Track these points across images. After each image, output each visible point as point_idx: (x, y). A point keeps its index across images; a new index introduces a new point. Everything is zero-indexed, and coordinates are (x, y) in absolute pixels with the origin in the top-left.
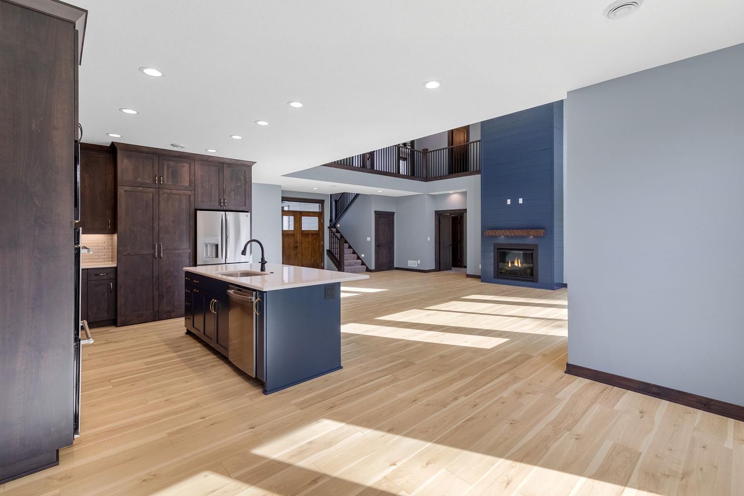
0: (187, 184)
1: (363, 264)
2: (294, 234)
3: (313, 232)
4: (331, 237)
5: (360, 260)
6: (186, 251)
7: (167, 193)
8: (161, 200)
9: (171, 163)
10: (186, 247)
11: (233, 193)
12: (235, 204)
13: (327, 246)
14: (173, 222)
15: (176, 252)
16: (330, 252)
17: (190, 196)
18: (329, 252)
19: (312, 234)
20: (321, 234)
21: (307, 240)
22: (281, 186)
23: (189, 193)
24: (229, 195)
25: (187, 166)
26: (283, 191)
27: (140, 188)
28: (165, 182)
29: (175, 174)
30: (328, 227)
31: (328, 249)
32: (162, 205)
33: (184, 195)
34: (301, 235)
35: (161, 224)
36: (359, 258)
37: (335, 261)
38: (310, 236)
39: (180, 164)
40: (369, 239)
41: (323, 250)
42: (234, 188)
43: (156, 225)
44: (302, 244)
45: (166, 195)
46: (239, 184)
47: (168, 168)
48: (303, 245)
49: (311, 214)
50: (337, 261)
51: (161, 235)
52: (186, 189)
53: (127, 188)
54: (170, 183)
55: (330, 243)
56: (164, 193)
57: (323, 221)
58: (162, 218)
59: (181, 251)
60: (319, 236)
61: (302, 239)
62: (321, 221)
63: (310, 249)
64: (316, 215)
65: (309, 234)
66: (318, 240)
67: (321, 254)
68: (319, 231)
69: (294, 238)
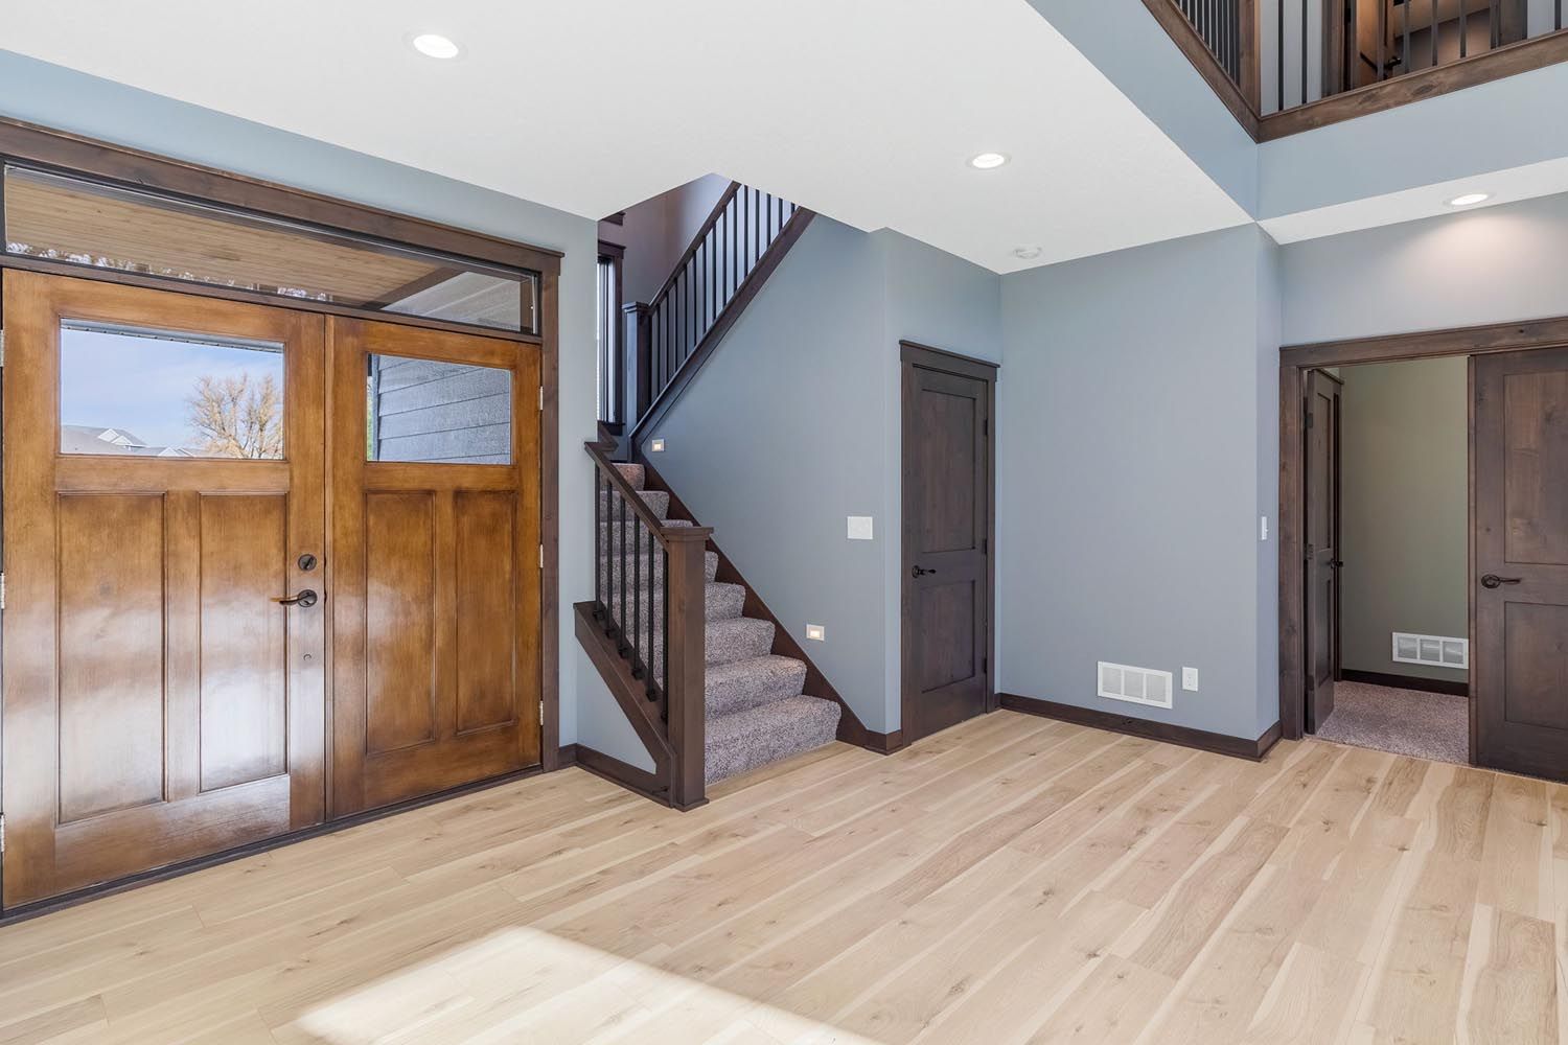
1: (816, 685)
2: (284, 501)
3: (467, 482)
4: (604, 516)
5: (795, 667)
13: (576, 580)
16: (596, 621)
18: (594, 616)
19: (460, 495)
20: (531, 499)
21: (419, 539)
30: (589, 445)
31: (588, 596)
34: (352, 505)
36: (784, 645)
37: (637, 689)
38: (446, 507)
40: (860, 528)
41: (550, 605)
49: (453, 341)
50: (652, 694)
55: (604, 549)
57: (553, 398)
60: (515, 511)
61: (366, 531)
62: (537, 400)
63: (437, 605)
64: (492, 353)
65: (430, 493)
66: (507, 541)
67: (533, 640)
68: (515, 469)
69: (286, 523)
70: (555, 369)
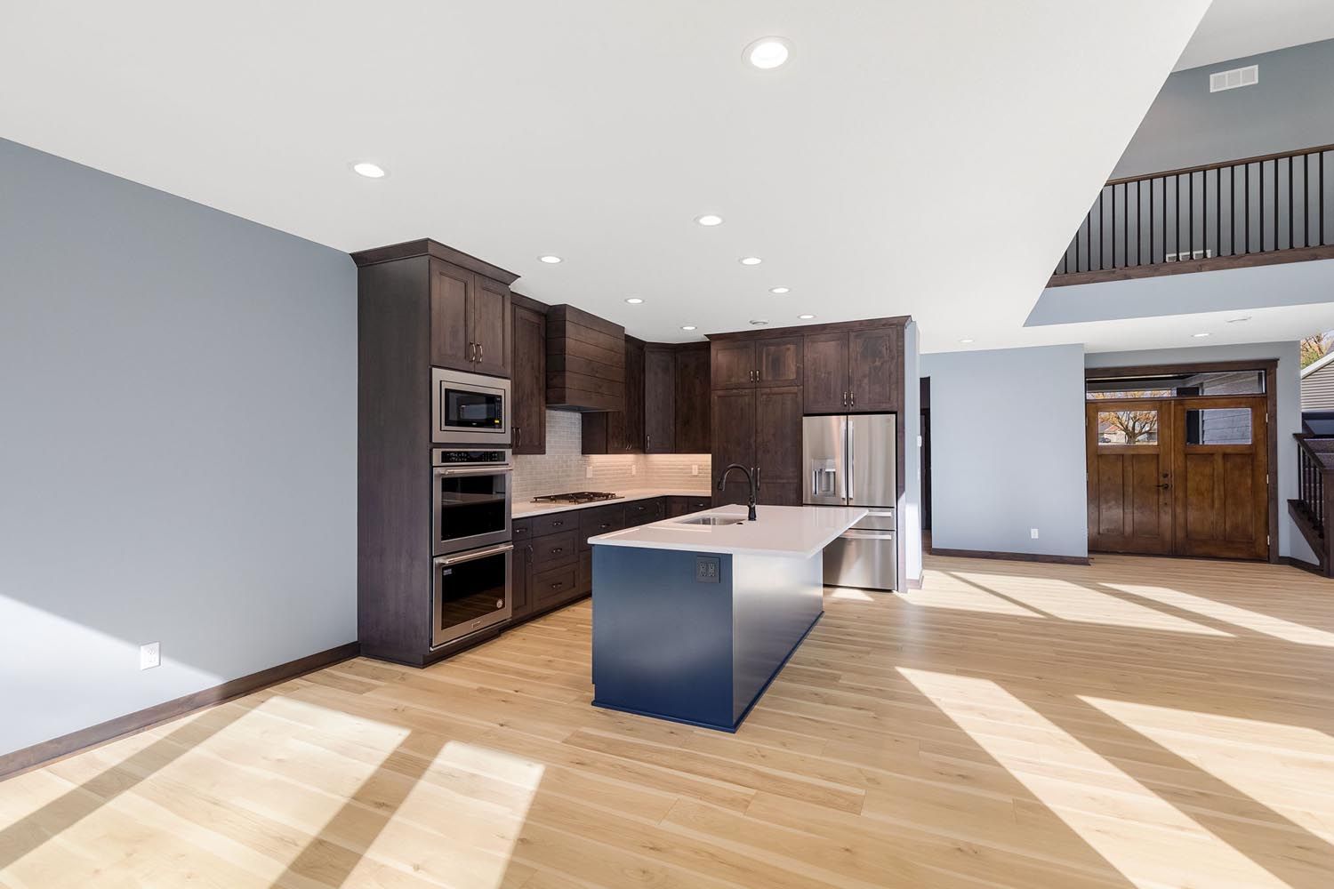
0: (793, 376)
2: (1158, 455)
3: (1229, 451)
6: (791, 481)
7: (765, 394)
8: (758, 403)
9: (772, 348)
10: (791, 474)
11: (866, 381)
12: (870, 399)
13: (1288, 490)
14: (774, 435)
15: (779, 481)
16: (1300, 508)
17: (796, 393)
18: (1297, 506)
19: (1226, 456)
20: (1262, 456)
21: (1208, 470)
22: (1083, 344)
23: (795, 389)
24: (859, 386)
25: (792, 347)
26: (1088, 357)
27: (735, 391)
28: (764, 377)
29: (777, 364)
30: (1296, 435)
31: (1296, 498)
32: (760, 410)
33: (787, 393)
34: (1181, 458)
35: (759, 440)
38: (1219, 460)
39: (783, 347)
41: (1273, 499)
42: (867, 372)
43: (752, 440)
44: (1186, 480)
45: (764, 397)
46: (878, 363)
47: (768, 355)
48: (1190, 484)
49: (1222, 401)
51: (759, 456)
52: (792, 383)
53: (720, 393)
54: (770, 378)
56: (762, 395)
57: (1274, 417)
58: (759, 430)
59: (785, 481)
60: (1253, 461)
61: (1186, 467)
62: (1265, 419)
63: (1216, 493)
64: (1240, 403)
65: (1212, 454)
66: (1249, 472)
67: (1263, 511)
68: (1254, 445)
69: (1158, 463)
70: (1275, 405)
